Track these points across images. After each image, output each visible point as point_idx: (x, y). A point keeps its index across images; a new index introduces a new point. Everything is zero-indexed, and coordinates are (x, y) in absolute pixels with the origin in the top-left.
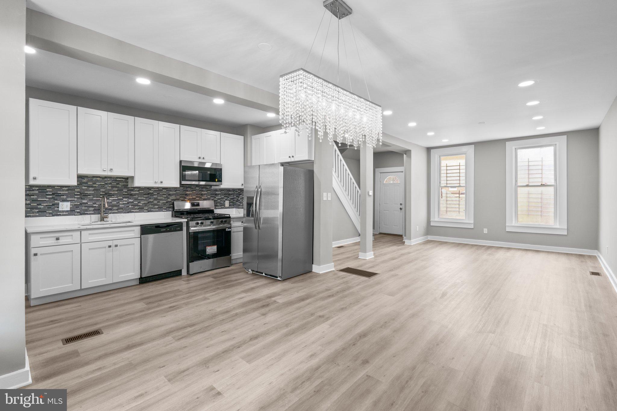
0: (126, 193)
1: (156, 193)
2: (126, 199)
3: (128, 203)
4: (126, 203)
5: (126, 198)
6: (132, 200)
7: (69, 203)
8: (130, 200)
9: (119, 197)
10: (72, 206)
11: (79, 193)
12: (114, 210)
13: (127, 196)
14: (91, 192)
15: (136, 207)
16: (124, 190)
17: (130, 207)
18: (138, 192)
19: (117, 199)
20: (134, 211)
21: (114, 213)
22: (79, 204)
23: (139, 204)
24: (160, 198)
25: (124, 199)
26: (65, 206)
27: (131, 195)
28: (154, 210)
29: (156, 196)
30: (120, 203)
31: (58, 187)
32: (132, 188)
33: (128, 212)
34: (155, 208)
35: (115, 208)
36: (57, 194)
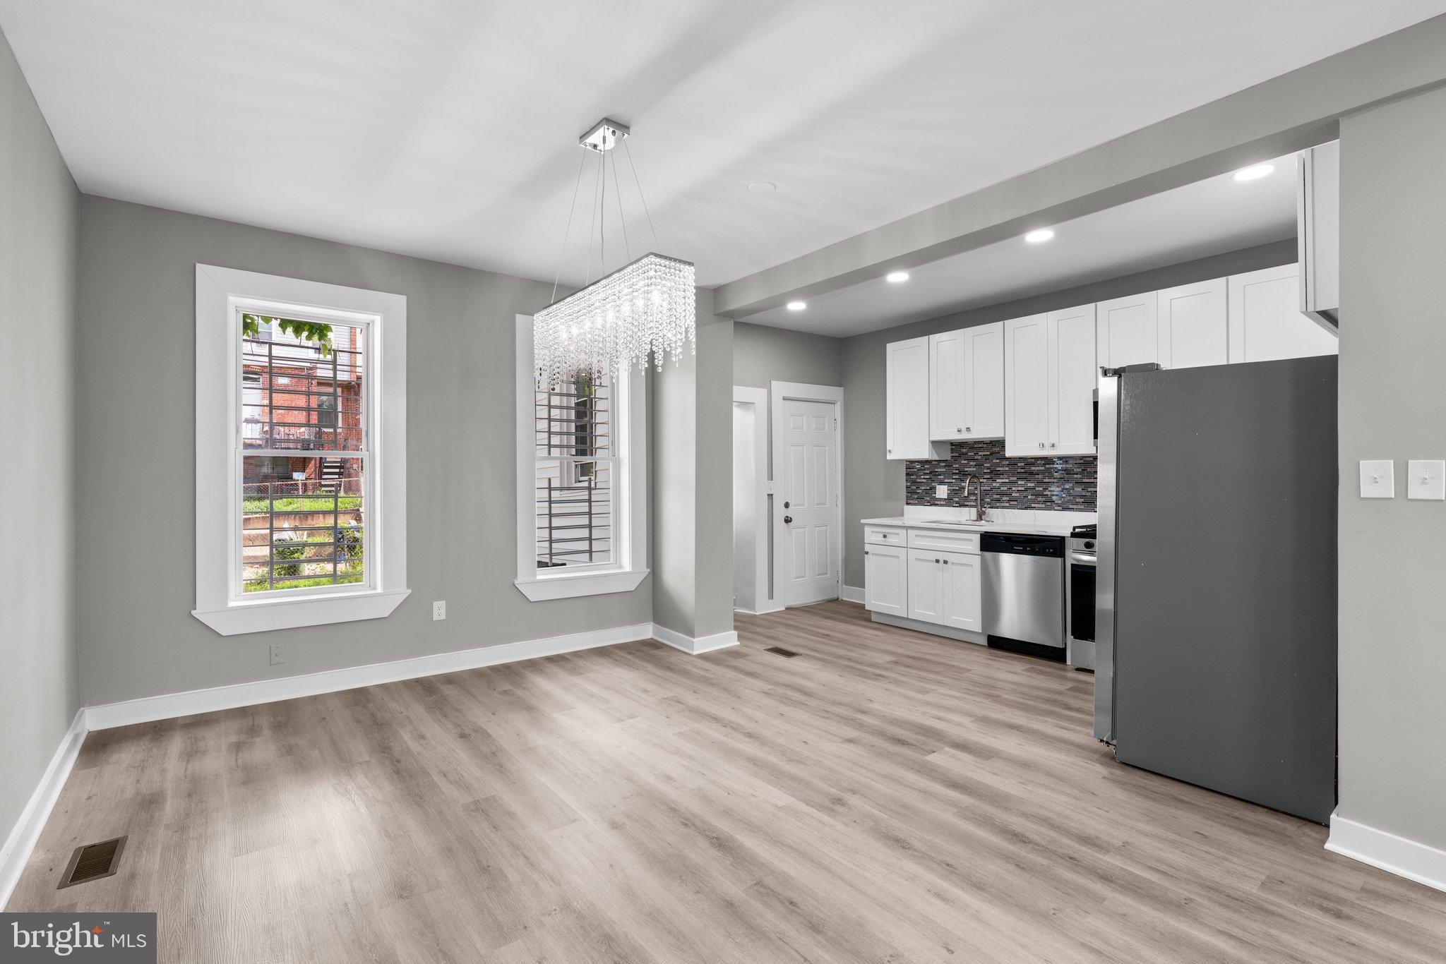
0: (1023, 470)
1: (1078, 470)
2: (1023, 483)
3: (1026, 490)
4: (1023, 489)
5: (1022, 479)
6: (1033, 485)
7: (946, 486)
8: (1029, 485)
9: (1012, 479)
10: (949, 492)
11: (957, 471)
12: (1003, 502)
13: (1024, 476)
14: (972, 469)
15: (1040, 499)
16: (1019, 464)
17: (1029, 497)
18: (1043, 468)
19: (1007, 481)
20: (1036, 505)
21: (1003, 507)
22: (957, 488)
23: (1045, 493)
24: (1087, 481)
25: (1019, 482)
26: (942, 491)
27: (1031, 473)
28: (1075, 507)
29: (1079, 476)
30: (1014, 489)
31: (935, 463)
32: (1033, 460)
33: (1026, 508)
34: (1077, 503)
35: (1005, 498)
36: (935, 473)
